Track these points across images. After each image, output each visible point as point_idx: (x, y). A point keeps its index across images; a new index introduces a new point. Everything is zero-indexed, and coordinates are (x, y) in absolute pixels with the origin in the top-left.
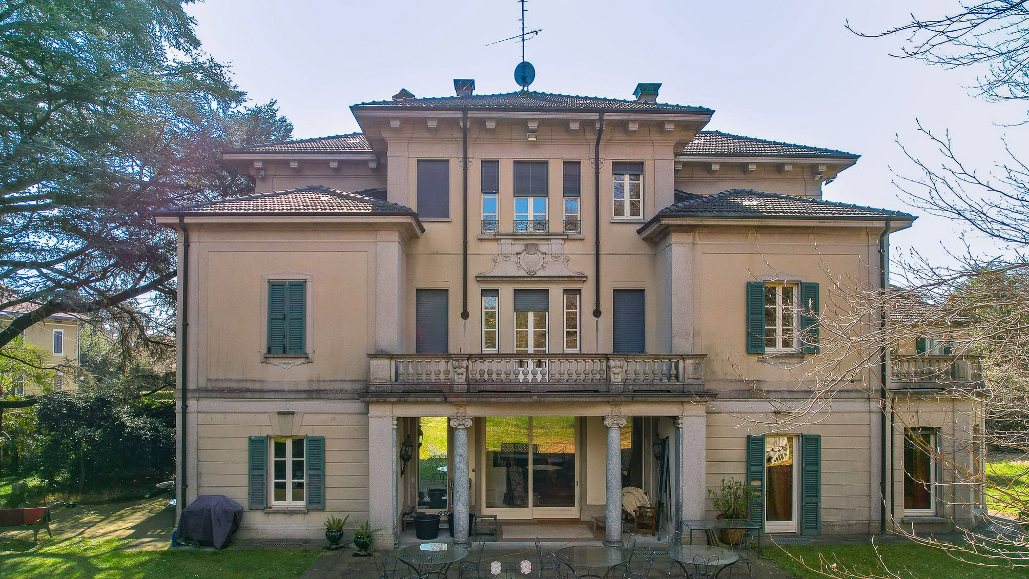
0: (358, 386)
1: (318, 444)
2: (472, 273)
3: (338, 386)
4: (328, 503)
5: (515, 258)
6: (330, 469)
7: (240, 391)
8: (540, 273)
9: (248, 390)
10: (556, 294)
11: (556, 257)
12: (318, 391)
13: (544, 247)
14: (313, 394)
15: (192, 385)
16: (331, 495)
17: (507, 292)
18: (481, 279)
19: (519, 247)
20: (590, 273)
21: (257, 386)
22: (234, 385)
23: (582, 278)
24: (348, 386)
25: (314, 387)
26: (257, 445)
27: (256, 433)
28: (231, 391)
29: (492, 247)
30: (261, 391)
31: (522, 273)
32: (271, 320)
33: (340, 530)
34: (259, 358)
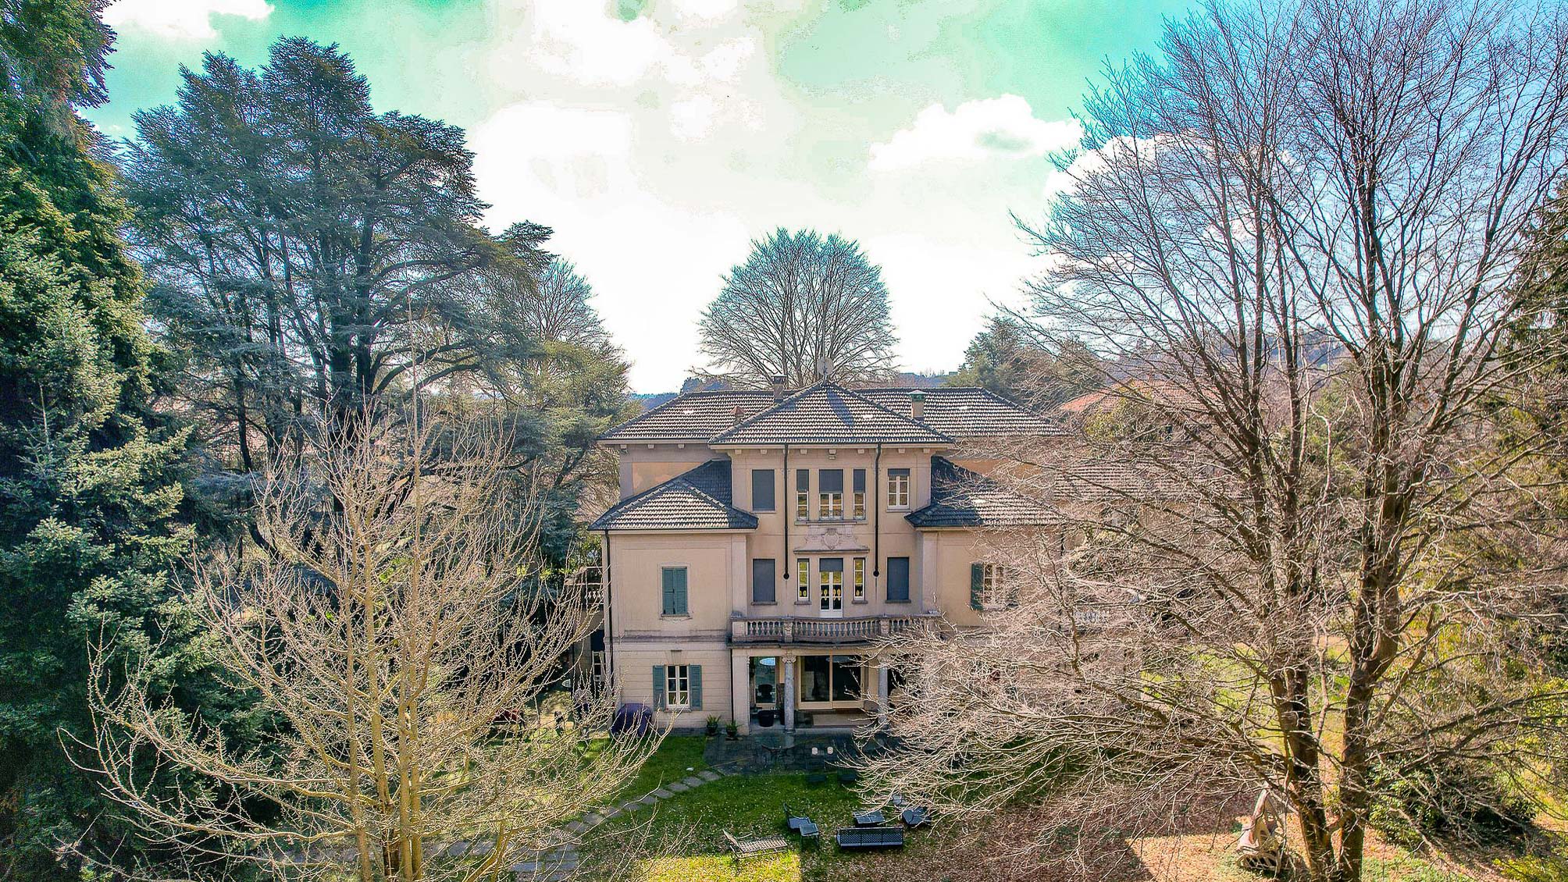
0: (722, 633)
1: (697, 670)
2: (791, 548)
3: (709, 633)
4: (704, 706)
5: (820, 538)
6: (705, 685)
7: (646, 637)
8: (837, 548)
9: (651, 637)
10: (849, 562)
11: (848, 536)
12: (696, 637)
13: (840, 529)
14: (693, 639)
15: (615, 635)
16: (706, 701)
17: (815, 561)
18: (797, 552)
19: (822, 530)
20: (872, 548)
21: (657, 634)
22: (642, 634)
23: (866, 550)
24: (715, 634)
25: (694, 634)
26: (658, 671)
27: (658, 663)
28: (640, 637)
29: (804, 530)
30: (660, 637)
31: (825, 548)
32: (665, 593)
33: (716, 723)
34: (658, 617)
